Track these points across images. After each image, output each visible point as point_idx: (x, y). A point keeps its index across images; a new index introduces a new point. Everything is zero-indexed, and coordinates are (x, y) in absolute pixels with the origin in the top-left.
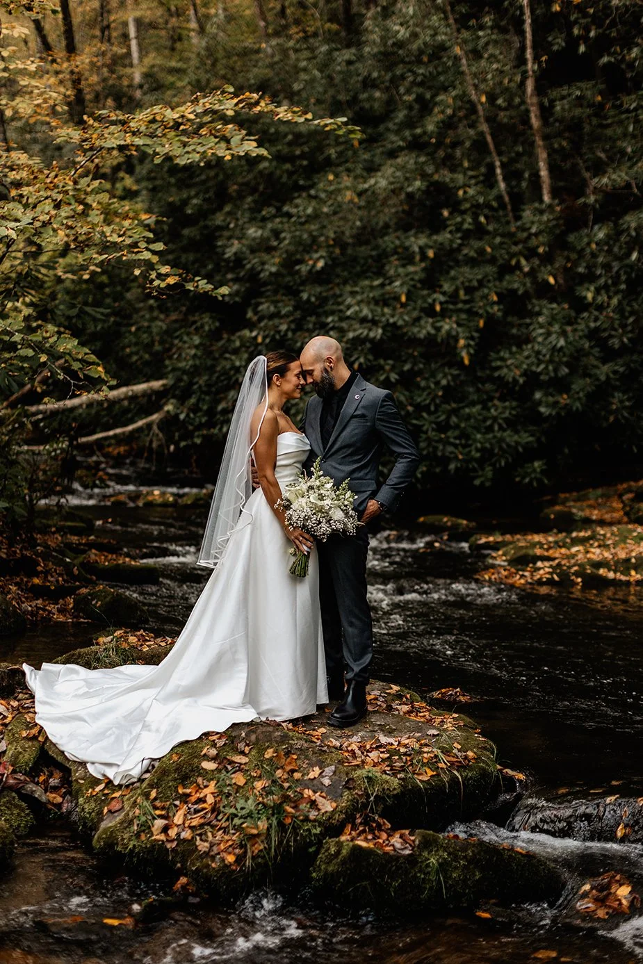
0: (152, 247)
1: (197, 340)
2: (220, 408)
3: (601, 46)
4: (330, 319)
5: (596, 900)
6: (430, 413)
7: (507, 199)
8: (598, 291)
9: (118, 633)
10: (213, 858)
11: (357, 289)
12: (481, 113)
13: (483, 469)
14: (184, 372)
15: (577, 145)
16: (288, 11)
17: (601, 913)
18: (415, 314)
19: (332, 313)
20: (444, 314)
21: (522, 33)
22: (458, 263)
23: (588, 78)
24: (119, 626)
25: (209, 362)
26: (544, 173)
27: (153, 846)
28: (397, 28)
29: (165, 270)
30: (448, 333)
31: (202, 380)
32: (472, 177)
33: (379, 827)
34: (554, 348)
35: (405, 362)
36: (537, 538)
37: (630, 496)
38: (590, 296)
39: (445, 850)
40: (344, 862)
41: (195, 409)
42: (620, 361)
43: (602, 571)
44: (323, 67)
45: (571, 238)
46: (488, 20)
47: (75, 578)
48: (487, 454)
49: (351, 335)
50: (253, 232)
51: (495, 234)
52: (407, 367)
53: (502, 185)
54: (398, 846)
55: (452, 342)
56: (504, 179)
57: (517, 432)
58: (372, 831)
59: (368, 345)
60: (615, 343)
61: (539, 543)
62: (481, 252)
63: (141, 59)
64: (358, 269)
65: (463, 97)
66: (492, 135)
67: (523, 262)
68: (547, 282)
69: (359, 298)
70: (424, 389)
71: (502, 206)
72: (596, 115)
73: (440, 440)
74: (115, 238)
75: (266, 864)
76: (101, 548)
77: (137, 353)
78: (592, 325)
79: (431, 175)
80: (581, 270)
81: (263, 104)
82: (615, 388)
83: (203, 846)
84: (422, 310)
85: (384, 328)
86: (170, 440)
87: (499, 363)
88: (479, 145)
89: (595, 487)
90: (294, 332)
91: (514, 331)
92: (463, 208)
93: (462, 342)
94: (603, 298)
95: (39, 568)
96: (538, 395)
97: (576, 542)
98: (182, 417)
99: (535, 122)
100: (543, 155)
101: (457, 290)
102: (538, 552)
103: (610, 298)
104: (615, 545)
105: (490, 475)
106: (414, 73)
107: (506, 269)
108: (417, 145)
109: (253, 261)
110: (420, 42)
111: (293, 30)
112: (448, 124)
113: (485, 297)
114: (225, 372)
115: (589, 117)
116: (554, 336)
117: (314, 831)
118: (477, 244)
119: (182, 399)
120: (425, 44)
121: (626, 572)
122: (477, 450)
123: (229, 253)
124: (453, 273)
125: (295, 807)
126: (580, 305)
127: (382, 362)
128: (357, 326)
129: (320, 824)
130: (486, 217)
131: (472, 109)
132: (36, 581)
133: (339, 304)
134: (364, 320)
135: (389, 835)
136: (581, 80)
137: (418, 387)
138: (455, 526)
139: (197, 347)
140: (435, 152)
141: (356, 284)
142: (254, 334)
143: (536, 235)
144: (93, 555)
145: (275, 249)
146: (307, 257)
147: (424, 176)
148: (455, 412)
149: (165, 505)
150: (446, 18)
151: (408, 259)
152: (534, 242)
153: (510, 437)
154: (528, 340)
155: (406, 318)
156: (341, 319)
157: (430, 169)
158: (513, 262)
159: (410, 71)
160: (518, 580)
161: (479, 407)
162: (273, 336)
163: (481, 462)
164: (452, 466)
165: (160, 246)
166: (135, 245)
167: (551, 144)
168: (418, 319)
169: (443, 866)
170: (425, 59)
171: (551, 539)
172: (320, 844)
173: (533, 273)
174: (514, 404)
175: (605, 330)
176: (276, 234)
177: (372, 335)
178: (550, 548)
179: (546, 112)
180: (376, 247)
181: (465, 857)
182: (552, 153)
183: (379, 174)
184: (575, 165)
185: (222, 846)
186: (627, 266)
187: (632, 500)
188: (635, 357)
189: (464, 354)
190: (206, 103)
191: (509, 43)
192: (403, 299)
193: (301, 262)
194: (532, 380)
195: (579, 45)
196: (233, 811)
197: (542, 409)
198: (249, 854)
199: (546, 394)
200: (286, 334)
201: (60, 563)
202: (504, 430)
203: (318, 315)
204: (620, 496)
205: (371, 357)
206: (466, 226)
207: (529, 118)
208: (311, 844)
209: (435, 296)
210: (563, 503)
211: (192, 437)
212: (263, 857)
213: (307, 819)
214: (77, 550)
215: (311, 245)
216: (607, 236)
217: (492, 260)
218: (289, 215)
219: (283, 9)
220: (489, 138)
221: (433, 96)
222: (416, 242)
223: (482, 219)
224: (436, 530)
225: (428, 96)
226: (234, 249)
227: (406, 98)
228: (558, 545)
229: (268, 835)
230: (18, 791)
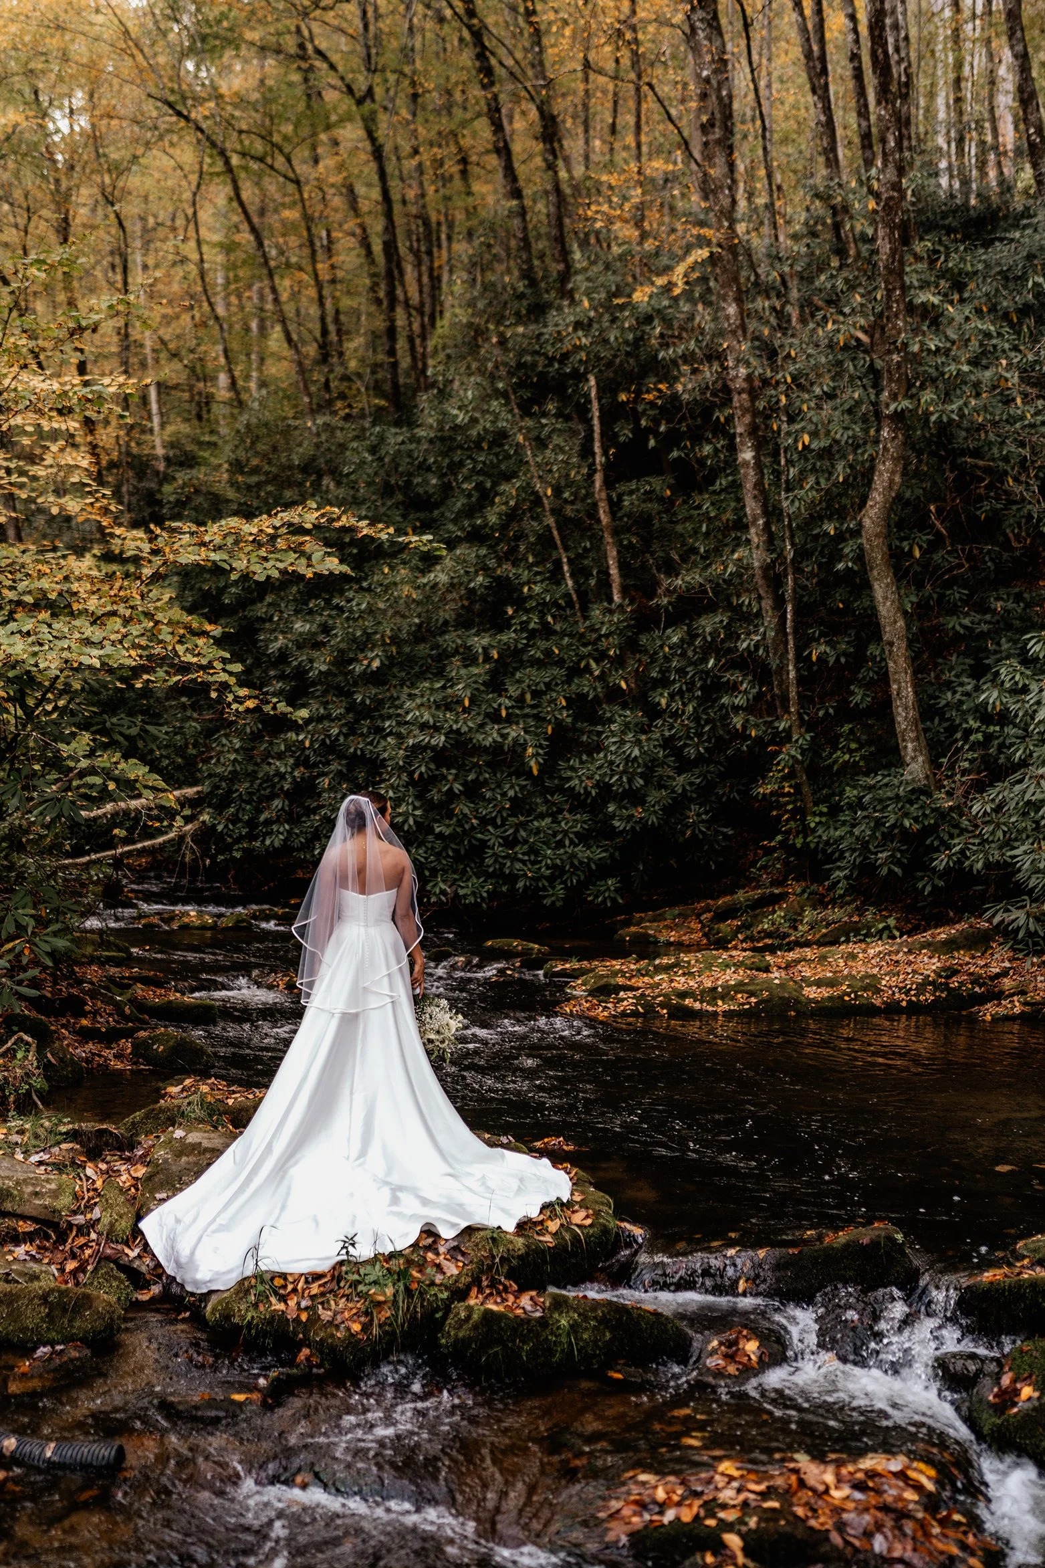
0: (229, 667)
1: (237, 743)
2: (262, 818)
3: (671, 440)
4: (387, 724)
5: (726, 1356)
6: (496, 827)
7: (575, 597)
8: (672, 697)
9: (188, 1082)
10: (337, 1327)
11: (416, 692)
12: (547, 507)
13: (553, 888)
14: (222, 778)
15: (647, 541)
16: (332, 385)
17: (732, 1369)
18: (479, 720)
19: (389, 717)
20: (510, 720)
21: (588, 422)
22: (522, 665)
23: (659, 472)
24: (187, 1073)
25: (250, 768)
26: (614, 571)
27: (273, 1317)
28: (455, 412)
29: (243, 692)
30: (515, 740)
31: (243, 787)
32: (537, 573)
33: (506, 1289)
34: (627, 759)
35: (470, 771)
36: (617, 964)
37: (708, 915)
38: (664, 702)
39: (575, 1311)
40: (475, 1327)
41: (235, 820)
42: (697, 771)
43: (687, 1001)
44: (373, 450)
45: (644, 639)
46: (551, 407)
47: (127, 1019)
48: (558, 872)
49: (411, 742)
50: (299, 626)
51: (563, 634)
52: (471, 777)
53: (570, 583)
54: (529, 1308)
55: (519, 750)
56: (572, 576)
57: (589, 847)
58: (499, 1293)
59: (430, 753)
60: (691, 752)
61: (621, 971)
62: (548, 653)
63: (163, 425)
64: (417, 669)
65: (528, 488)
66: (559, 529)
67: (593, 665)
68: (620, 687)
69: (418, 701)
70: (489, 801)
71: (570, 604)
72: (667, 511)
73: (507, 857)
74: (189, 658)
75: (394, 1332)
76: (146, 981)
77: (167, 757)
78: (667, 734)
79: (494, 569)
80: (654, 674)
81: (344, 518)
82: (691, 800)
83: (326, 1315)
84: (487, 715)
85: (446, 735)
86: (205, 853)
87: (569, 773)
88: (545, 540)
89: (672, 905)
90: (346, 736)
91: (585, 738)
92: (528, 606)
93: (530, 751)
94: (677, 705)
95: (87, 1008)
96: (611, 808)
97: (659, 969)
98: (220, 828)
99: (604, 518)
100: (612, 553)
101: (523, 694)
102: (620, 981)
103: (684, 705)
104: (700, 973)
105: (561, 893)
106: (475, 461)
107: (576, 672)
108: (476, 537)
109: (300, 658)
110: (480, 427)
111: (339, 404)
112: (512, 516)
113: (553, 701)
114: (267, 779)
115: (659, 513)
116: (628, 745)
117: (440, 1296)
118: (543, 644)
119: (220, 808)
120: (485, 429)
121: (713, 1002)
122: (548, 867)
123: (274, 647)
124: (518, 675)
125: (420, 1271)
126: (654, 712)
127: (444, 771)
128: (417, 732)
129: (447, 1288)
130: (554, 617)
131: (537, 500)
132: (84, 1022)
133: (397, 707)
134: (424, 726)
135: (517, 1298)
136: (649, 474)
137: (483, 798)
138: (526, 953)
139: (236, 751)
140: (497, 544)
141: (413, 686)
142: (301, 737)
143: (607, 636)
144: (139, 990)
145: (324, 644)
146: (361, 656)
147: (485, 569)
148: (523, 825)
149: (204, 927)
150: (508, 403)
151: (470, 659)
152: (604, 643)
153: (582, 853)
154: (599, 748)
155: (470, 724)
156: (399, 724)
157: (492, 563)
158: (583, 665)
159: (469, 457)
160: (601, 1013)
161: (548, 820)
162: (323, 741)
163: (551, 879)
164: (520, 884)
165: (237, 668)
166: (210, 665)
167: (621, 542)
168: (482, 726)
169: (574, 1327)
170: (485, 445)
171: (633, 967)
172: (447, 1310)
173: (602, 677)
174: (586, 817)
175: (680, 738)
176: (326, 629)
177: (433, 742)
178: (632, 976)
179: (614, 506)
180: (437, 646)
181: (595, 1318)
182: (622, 550)
183: (438, 567)
184: (644, 562)
185: (346, 1315)
186: (702, 671)
187: (711, 920)
188: (712, 768)
189: (532, 763)
190: (286, 516)
191: (574, 433)
192: (467, 703)
193: (356, 660)
194: (605, 790)
195: (648, 440)
196: (356, 1277)
197: (616, 823)
198: (376, 1322)
199: (620, 807)
200: (337, 740)
201: (110, 1001)
202: (576, 845)
203: (372, 718)
204: (698, 916)
205: (432, 766)
206: (532, 625)
207: (597, 511)
208: (437, 1310)
209: (501, 700)
210: (638, 924)
211: (231, 851)
212: (391, 1325)
213: (432, 1284)
214: (123, 986)
215: (364, 643)
216: (682, 640)
217: (560, 663)
218: (341, 610)
219: (327, 382)
220: (555, 533)
221: (495, 484)
222: (479, 642)
223: (550, 619)
224: (507, 955)
225: (488, 485)
226: (278, 645)
227: (465, 486)
228: (640, 973)
229: (395, 1302)
230: (116, 1262)
